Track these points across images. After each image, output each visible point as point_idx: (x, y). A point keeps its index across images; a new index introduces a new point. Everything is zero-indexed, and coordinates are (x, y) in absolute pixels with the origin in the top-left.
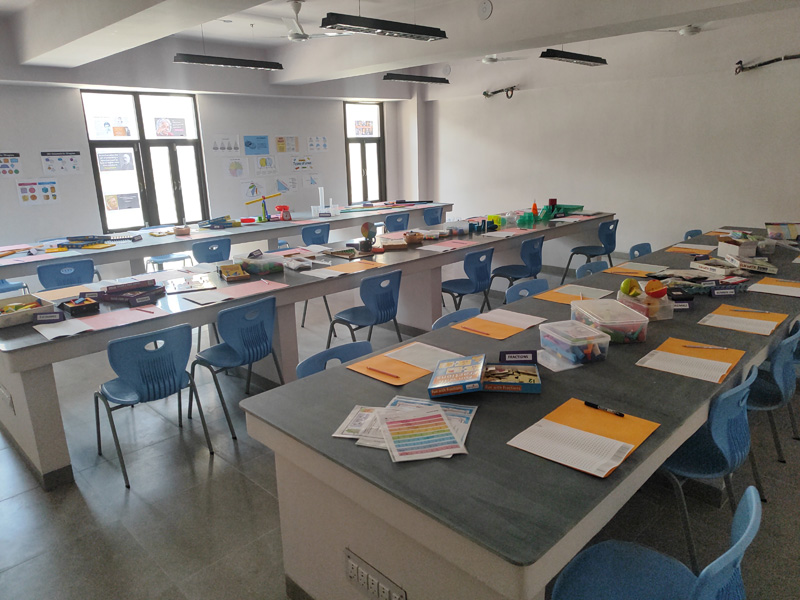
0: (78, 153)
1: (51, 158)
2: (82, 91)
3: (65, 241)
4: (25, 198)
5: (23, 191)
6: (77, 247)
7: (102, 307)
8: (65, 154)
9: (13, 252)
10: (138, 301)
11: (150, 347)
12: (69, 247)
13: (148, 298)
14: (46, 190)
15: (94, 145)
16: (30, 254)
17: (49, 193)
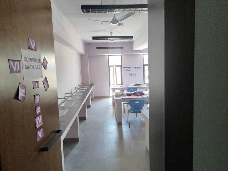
0: (141, 67)
1: (136, 68)
2: (144, 54)
3: (134, 85)
4: (130, 76)
5: (130, 74)
6: (136, 86)
7: (132, 95)
8: (139, 67)
9: (125, 86)
10: (138, 95)
11: (136, 102)
12: (134, 86)
13: (140, 95)
14: (134, 74)
15: (144, 65)
16: (127, 86)
17: (135, 75)
